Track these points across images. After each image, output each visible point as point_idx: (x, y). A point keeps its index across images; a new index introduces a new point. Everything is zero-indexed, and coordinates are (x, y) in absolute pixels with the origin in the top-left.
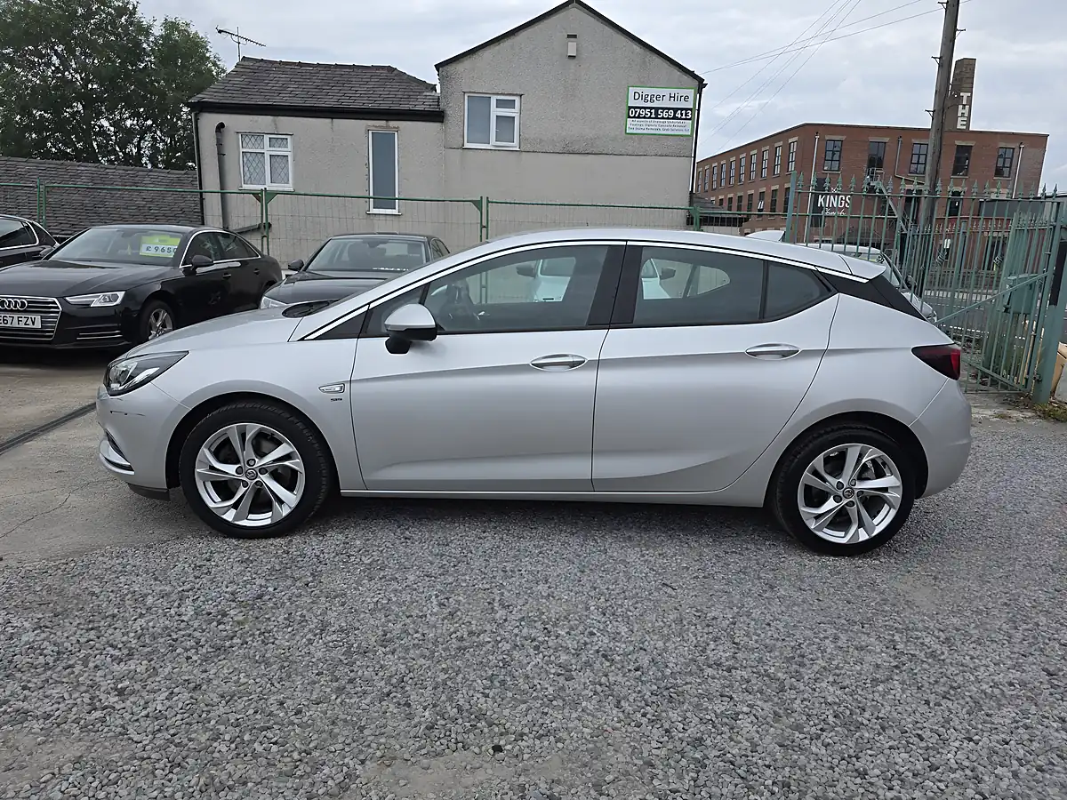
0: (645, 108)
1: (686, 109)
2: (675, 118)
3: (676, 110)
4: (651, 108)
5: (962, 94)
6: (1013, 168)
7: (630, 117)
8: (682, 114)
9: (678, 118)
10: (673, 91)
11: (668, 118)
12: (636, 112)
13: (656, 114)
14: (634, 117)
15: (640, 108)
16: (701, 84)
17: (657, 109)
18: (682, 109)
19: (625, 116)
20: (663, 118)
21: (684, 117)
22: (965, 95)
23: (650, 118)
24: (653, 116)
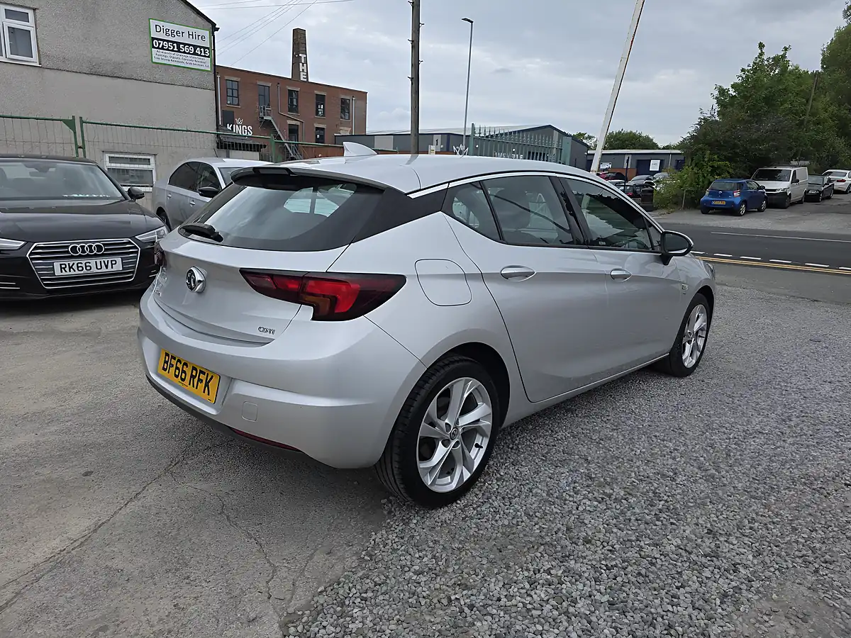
0: (168, 41)
1: (205, 48)
2: (195, 54)
3: (195, 47)
4: (174, 42)
5: (300, 55)
6: (351, 113)
7: (154, 47)
8: (201, 51)
9: (197, 55)
10: (191, 30)
11: (189, 53)
12: (159, 44)
13: (178, 47)
14: (158, 48)
15: (164, 40)
16: (214, 28)
17: (179, 44)
18: (201, 47)
19: (149, 45)
20: (184, 52)
21: (203, 54)
22: (302, 56)
23: (173, 51)
24: (176, 49)
